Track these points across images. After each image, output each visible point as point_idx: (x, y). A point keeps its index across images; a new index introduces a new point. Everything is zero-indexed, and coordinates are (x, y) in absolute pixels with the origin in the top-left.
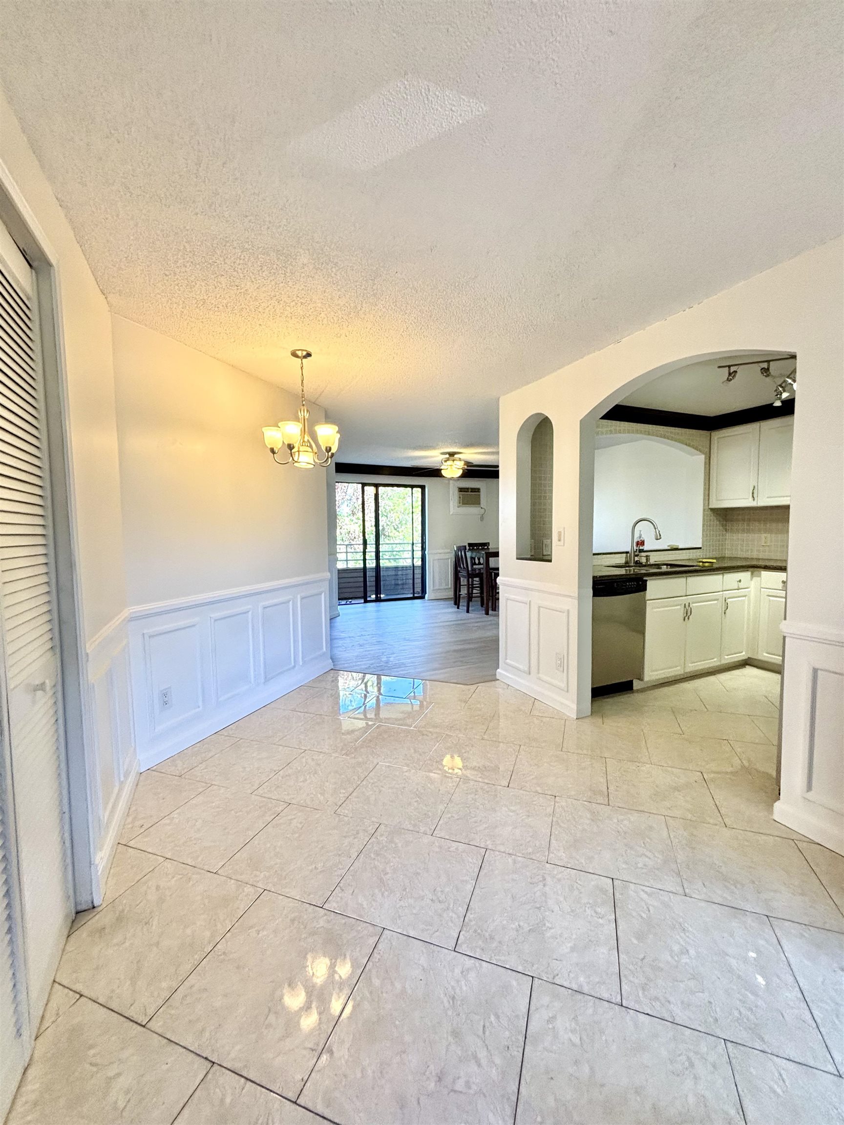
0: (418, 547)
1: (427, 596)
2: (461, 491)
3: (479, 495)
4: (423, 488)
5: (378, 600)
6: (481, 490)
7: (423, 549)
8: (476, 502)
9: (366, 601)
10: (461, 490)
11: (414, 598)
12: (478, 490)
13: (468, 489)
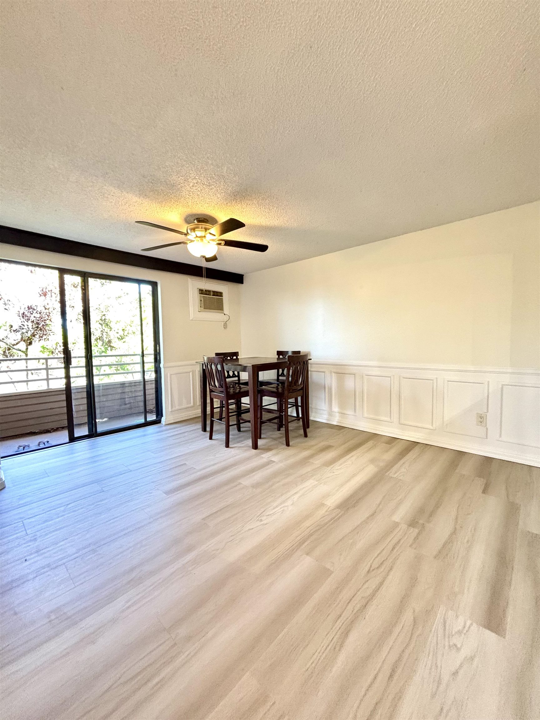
0: (149, 359)
1: (163, 419)
2: (201, 294)
3: (222, 300)
4: (154, 285)
5: (93, 434)
6: (224, 295)
7: (157, 360)
8: (219, 307)
9: (73, 439)
10: (201, 292)
11: (147, 424)
12: (219, 294)
13: (209, 291)
